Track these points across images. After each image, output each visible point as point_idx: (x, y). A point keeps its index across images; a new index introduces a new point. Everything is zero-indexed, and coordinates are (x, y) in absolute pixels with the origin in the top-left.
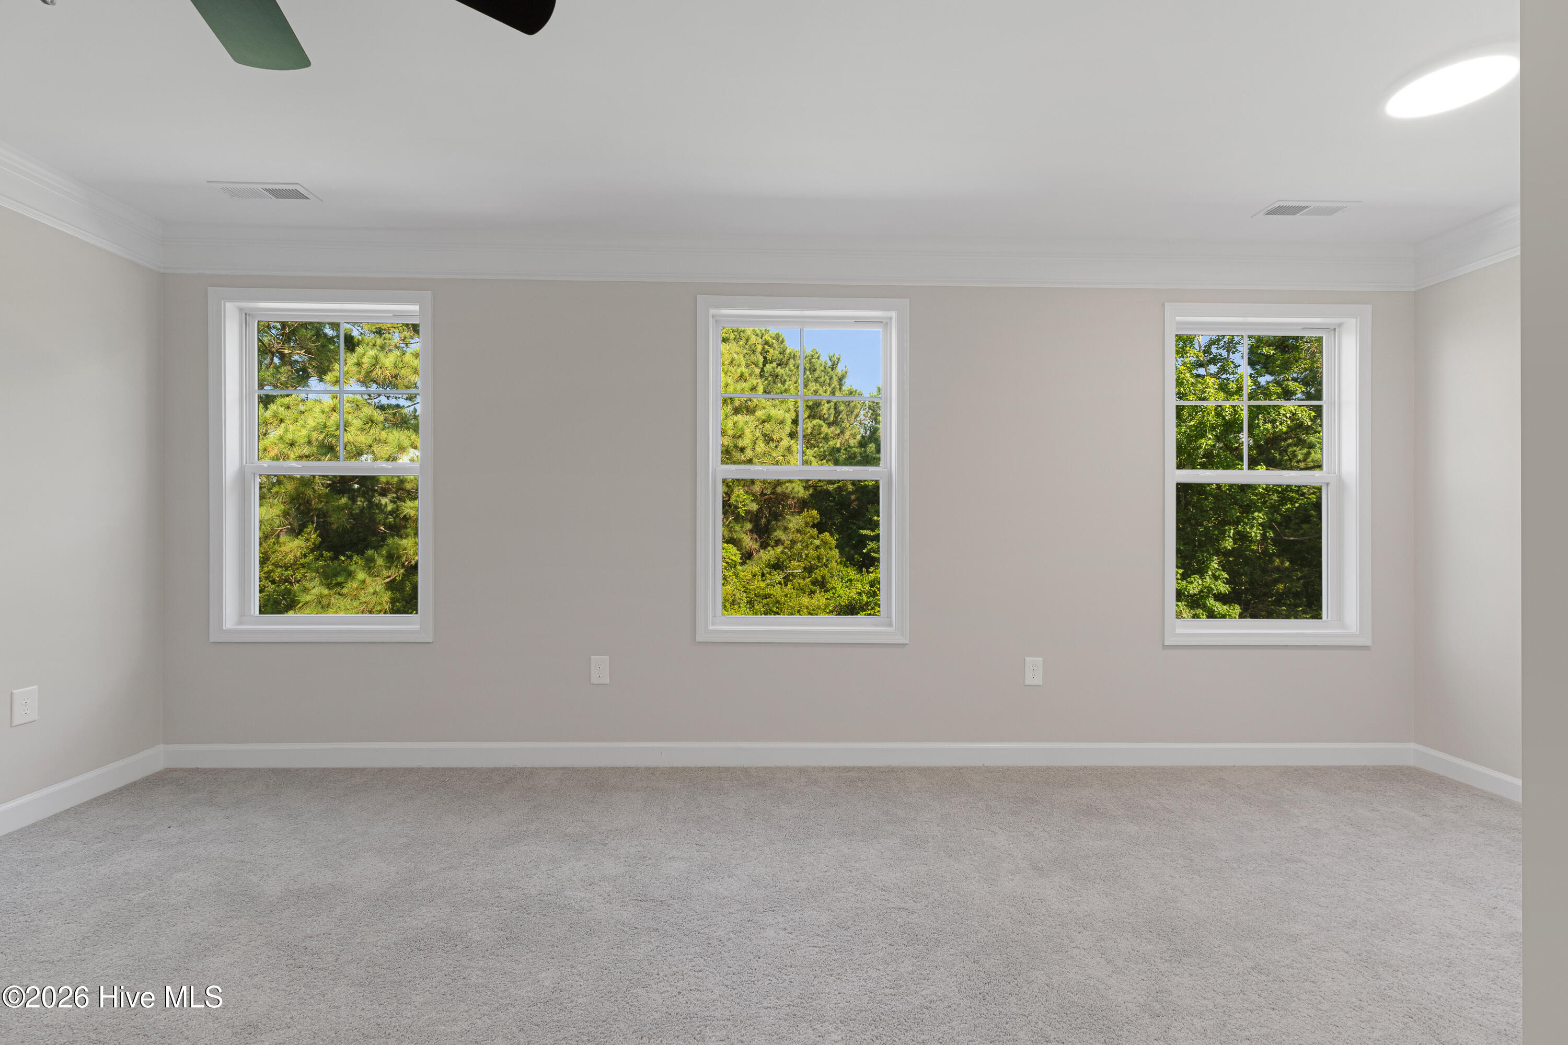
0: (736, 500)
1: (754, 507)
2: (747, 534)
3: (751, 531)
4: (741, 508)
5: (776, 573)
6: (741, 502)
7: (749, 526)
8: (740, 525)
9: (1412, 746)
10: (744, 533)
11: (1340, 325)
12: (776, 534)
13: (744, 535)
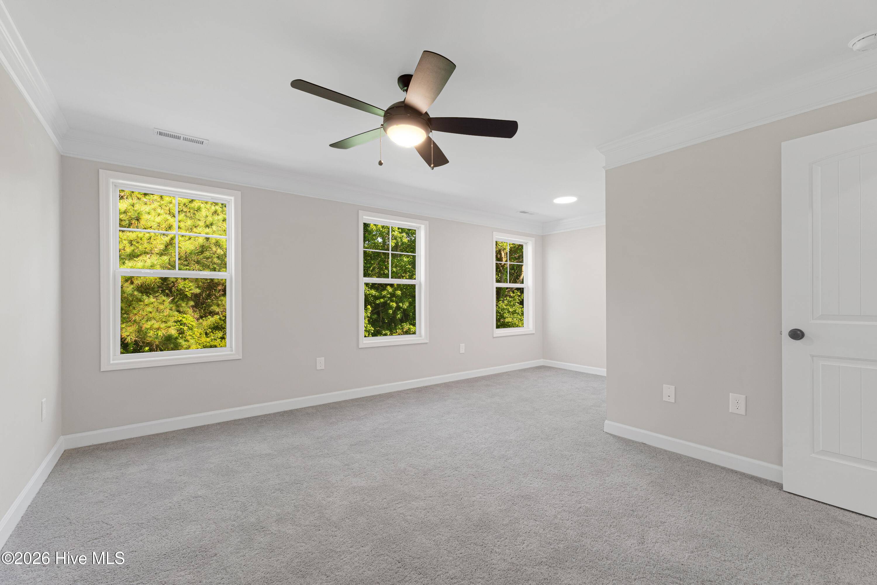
0: (184, 287)
1: (198, 291)
2: (190, 309)
3: (193, 306)
4: (188, 292)
5: (217, 332)
6: (187, 288)
7: (192, 303)
8: (185, 303)
9: (542, 360)
10: (188, 308)
11: (527, 242)
12: (212, 308)
13: (188, 309)
